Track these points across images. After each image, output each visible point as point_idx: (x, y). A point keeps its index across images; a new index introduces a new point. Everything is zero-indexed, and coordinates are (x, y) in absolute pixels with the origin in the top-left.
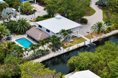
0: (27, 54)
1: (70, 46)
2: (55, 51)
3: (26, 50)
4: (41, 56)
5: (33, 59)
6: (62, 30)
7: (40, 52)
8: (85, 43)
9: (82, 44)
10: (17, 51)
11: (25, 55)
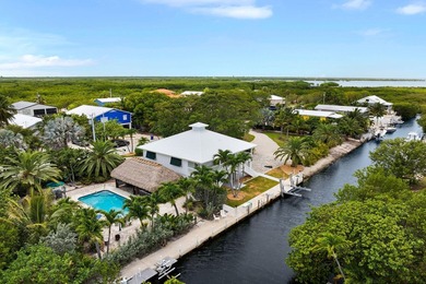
0: (118, 237)
1: (246, 199)
2: (211, 218)
3: (111, 218)
4: (169, 239)
5: (141, 255)
6: (220, 151)
7: (167, 223)
8: (282, 188)
9: (274, 192)
10: (72, 229)
11: (107, 244)
